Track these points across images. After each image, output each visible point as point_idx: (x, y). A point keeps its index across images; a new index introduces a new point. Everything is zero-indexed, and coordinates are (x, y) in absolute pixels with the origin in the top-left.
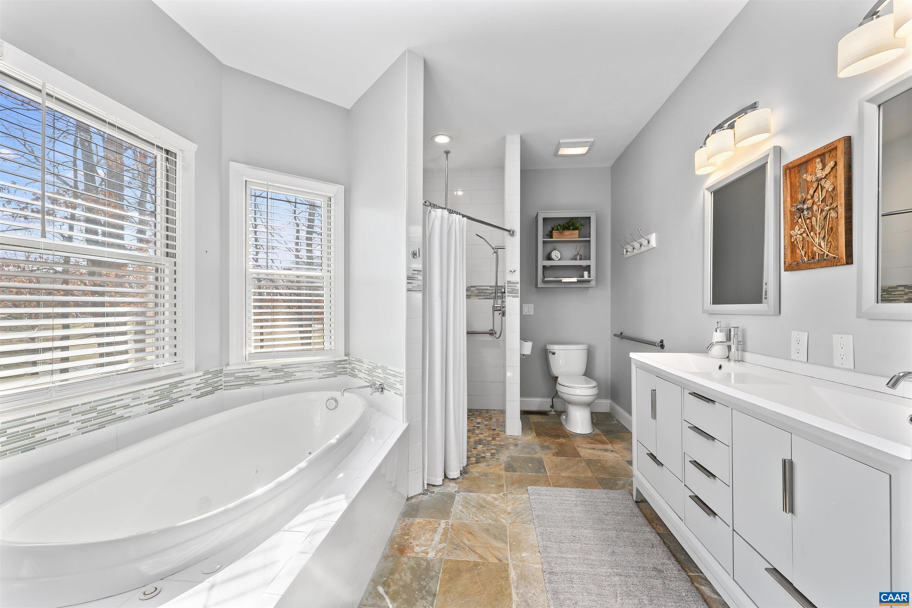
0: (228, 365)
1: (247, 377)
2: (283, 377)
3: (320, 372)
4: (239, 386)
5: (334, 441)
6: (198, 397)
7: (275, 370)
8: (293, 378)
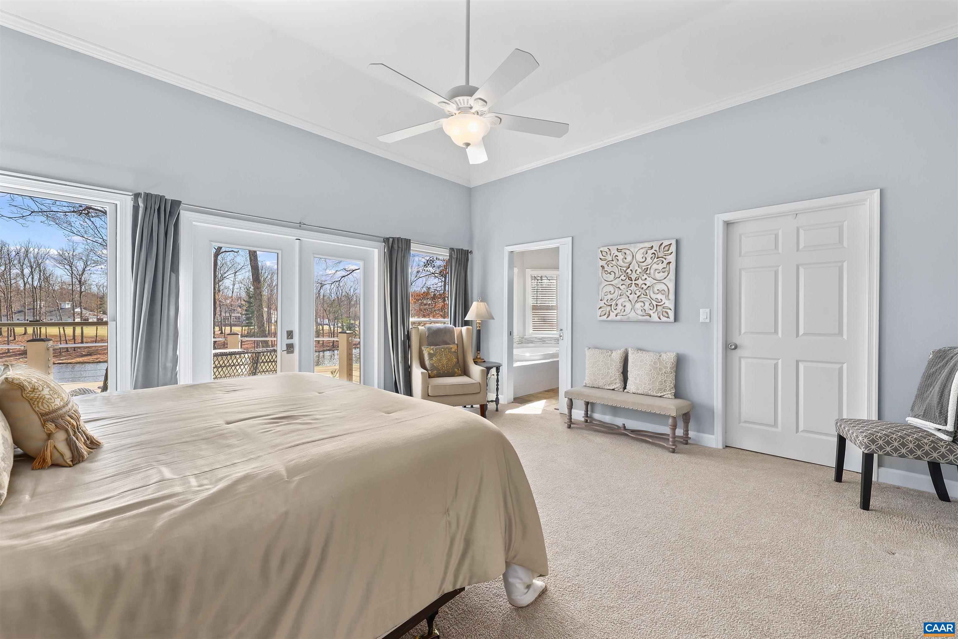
0: (525, 336)
1: (531, 340)
2: (542, 342)
3: (555, 341)
4: (528, 343)
5: (551, 353)
6: (518, 344)
7: (539, 339)
8: (545, 342)
